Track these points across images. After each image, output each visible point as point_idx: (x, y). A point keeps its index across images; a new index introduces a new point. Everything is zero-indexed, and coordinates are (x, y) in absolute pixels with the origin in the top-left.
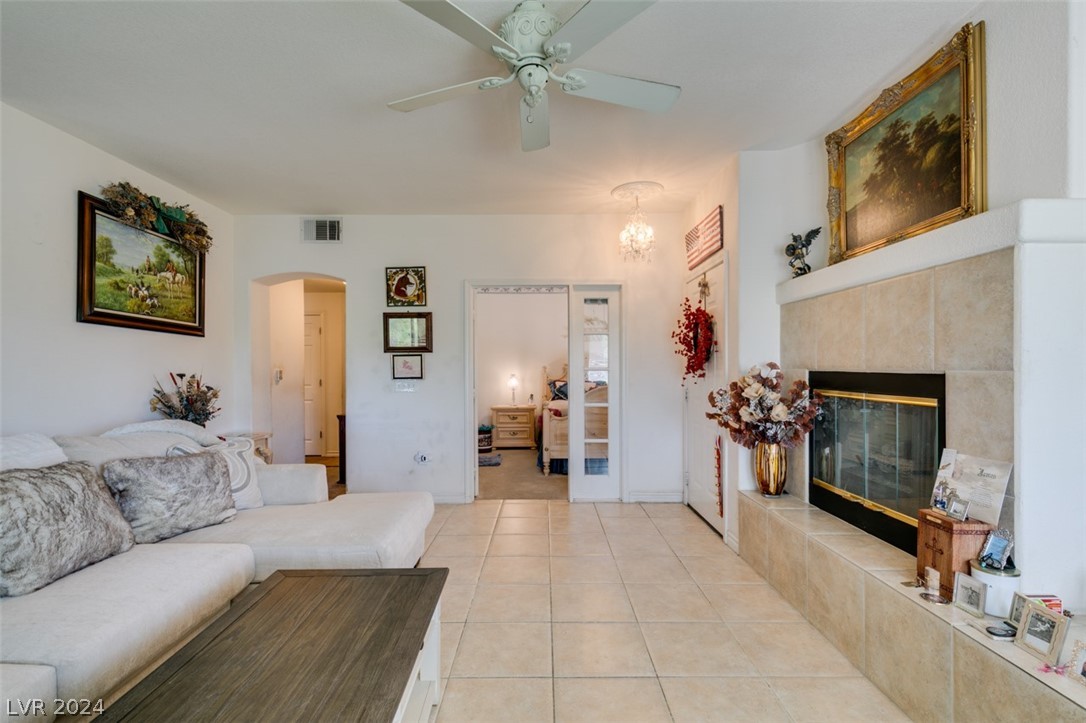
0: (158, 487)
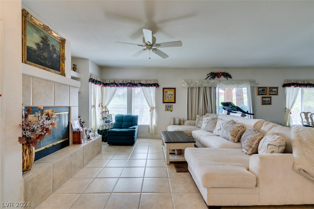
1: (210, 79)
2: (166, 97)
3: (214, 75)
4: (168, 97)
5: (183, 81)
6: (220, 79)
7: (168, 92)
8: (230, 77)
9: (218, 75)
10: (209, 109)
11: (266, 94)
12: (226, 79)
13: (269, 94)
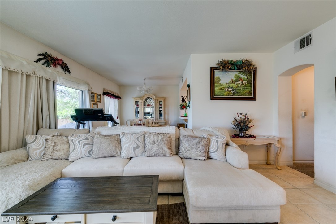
0: (184, 144)
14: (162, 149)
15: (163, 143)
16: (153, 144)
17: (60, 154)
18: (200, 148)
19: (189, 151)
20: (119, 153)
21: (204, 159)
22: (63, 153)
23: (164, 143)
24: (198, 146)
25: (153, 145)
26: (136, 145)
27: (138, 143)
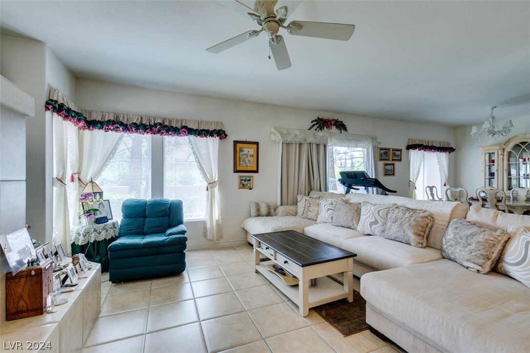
1: (316, 130)
2: (241, 160)
3: (322, 123)
4: (245, 161)
5: (273, 130)
6: (331, 131)
7: (245, 149)
8: (345, 129)
9: (329, 123)
10: (315, 184)
11: (388, 160)
12: (339, 131)
13: (392, 160)
14: (404, 232)
15: (407, 224)
16: (394, 222)
17: (312, 215)
18: (472, 247)
19: (452, 246)
20: (355, 225)
21: (478, 270)
22: (314, 214)
23: (410, 224)
24: (469, 241)
25: (393, 224)
26: (373, 220)
27: (378, 218)
